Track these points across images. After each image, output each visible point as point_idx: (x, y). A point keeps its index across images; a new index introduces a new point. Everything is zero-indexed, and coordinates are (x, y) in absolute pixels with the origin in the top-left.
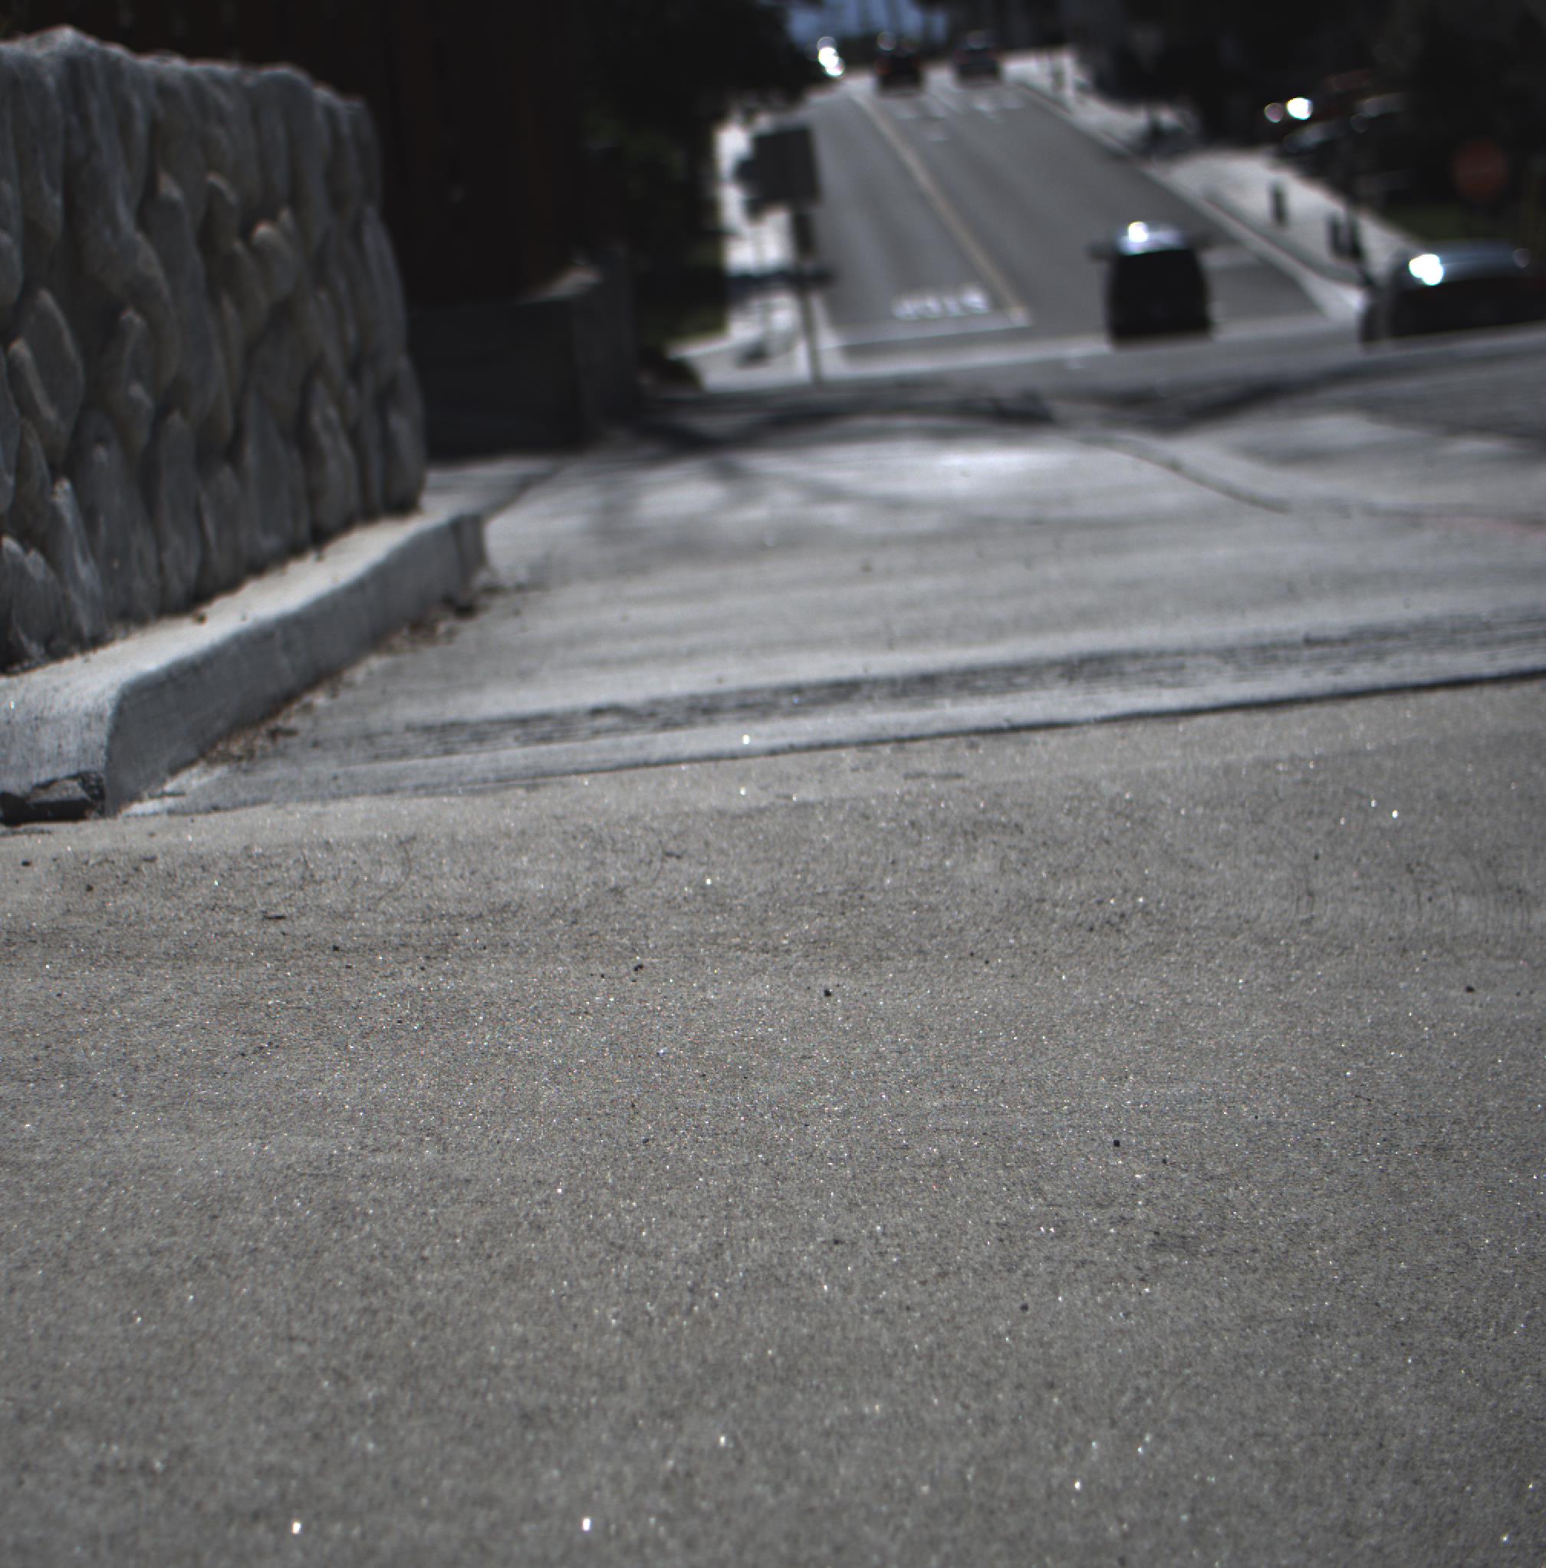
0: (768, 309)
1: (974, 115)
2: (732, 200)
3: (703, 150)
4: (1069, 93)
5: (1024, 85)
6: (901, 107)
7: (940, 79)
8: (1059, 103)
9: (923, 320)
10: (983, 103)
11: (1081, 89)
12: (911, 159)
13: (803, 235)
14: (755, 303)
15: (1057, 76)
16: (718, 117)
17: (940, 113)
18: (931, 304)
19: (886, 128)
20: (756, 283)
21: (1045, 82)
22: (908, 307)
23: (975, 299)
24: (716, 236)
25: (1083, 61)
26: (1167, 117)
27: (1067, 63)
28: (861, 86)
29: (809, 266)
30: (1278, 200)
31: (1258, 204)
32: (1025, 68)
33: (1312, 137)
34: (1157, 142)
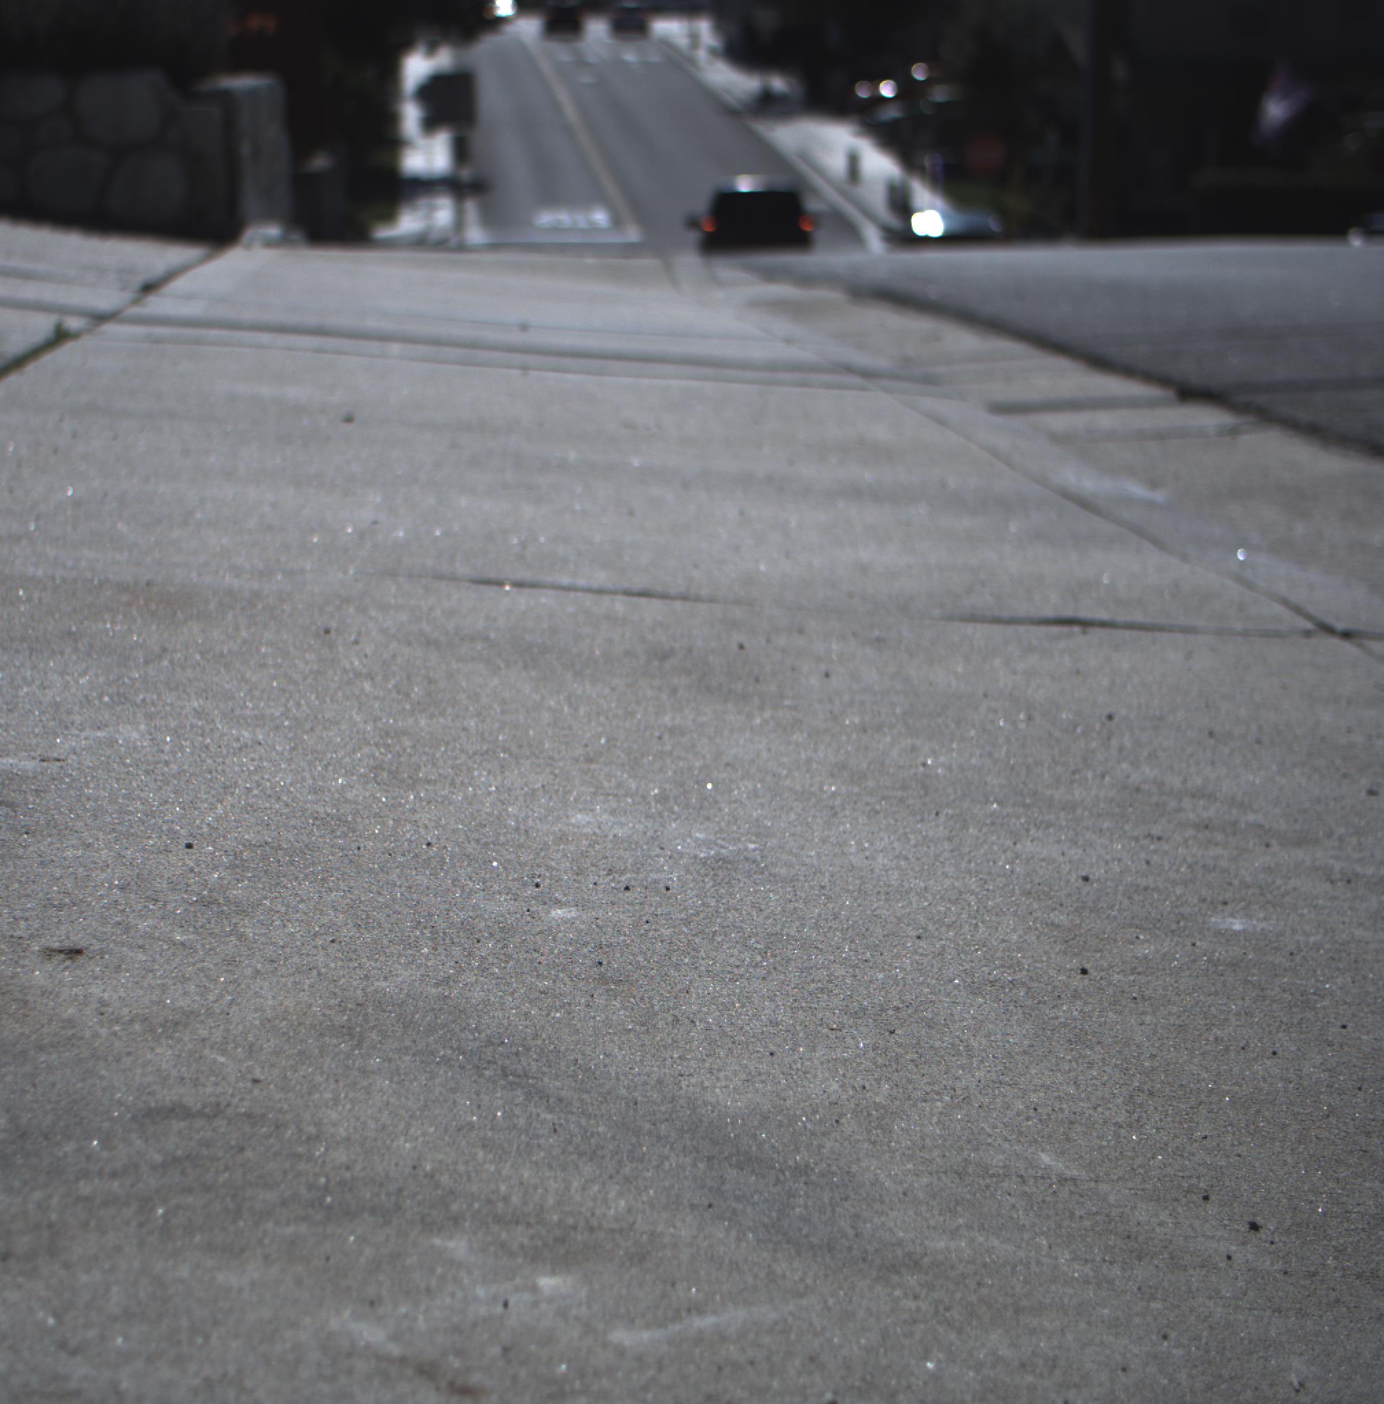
0: (433, 209)
1: (621, 65)
2: (411, 116)
3: (390, 71)
4: (702, 54)
5: (666, 44)
6: (561, 51)
7: (597, 29)
8: (692, 61)
9: (556, 229)
10: (630, 55)
11: (713, 52)
12: (563, 96)
13: (461, 151)
14: (423, 202)
15: (694, 38)
16: (406, 45)
17: (592, 59)
18: (563, 217)
19: (546, 68)
20: (423, 186)
21: (683, 42)
22: (546, 218)
23: (600, 217)
24: (394, 143)
25: (719, 27)
26: (778, 84)
27: (705, 27)
28: (529, 28)
29: (466, 174)
30: (853, 161)
31: (837, 164)
32: (668, 28)
33: (892, 113)
34: (767, 104)
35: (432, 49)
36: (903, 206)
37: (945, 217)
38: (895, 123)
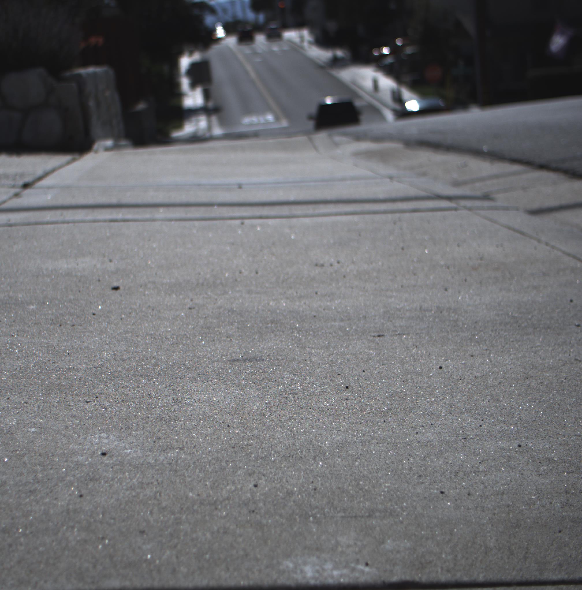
0: (198, 121)
1: (272, 52)
2: (185, 83)
3: (175, 65)
4: (306, 44)
5: (290, 42)
6: (246, 49)
7: (260, 39)
8: (302, 48)
9: (251, 125)
10: (275, 48)
11: (310, 43)
12: (249, 68)
13: (207, 95)
14: (193, 119)
15: (302, 38)
16: (180, 53)
17: (259, 51)
18: (254, 119)
19: (240, 57)
20: (193, 112)
21: (297, 40)
22: (247, 120)
23: (270, 117)
24: (179, 95)
25: (312, 32)
26: (340, 53)
27: (306, 33)
28: (232, 41)
29: (211, 104)
30: (375, 83)
31: (368, 84)
32: (291, 35)
33: (389, 60)
34: (336, 62)
35: (191, 53)
36: (399, 100)
37: (419, 102)
38: (391, 65)
